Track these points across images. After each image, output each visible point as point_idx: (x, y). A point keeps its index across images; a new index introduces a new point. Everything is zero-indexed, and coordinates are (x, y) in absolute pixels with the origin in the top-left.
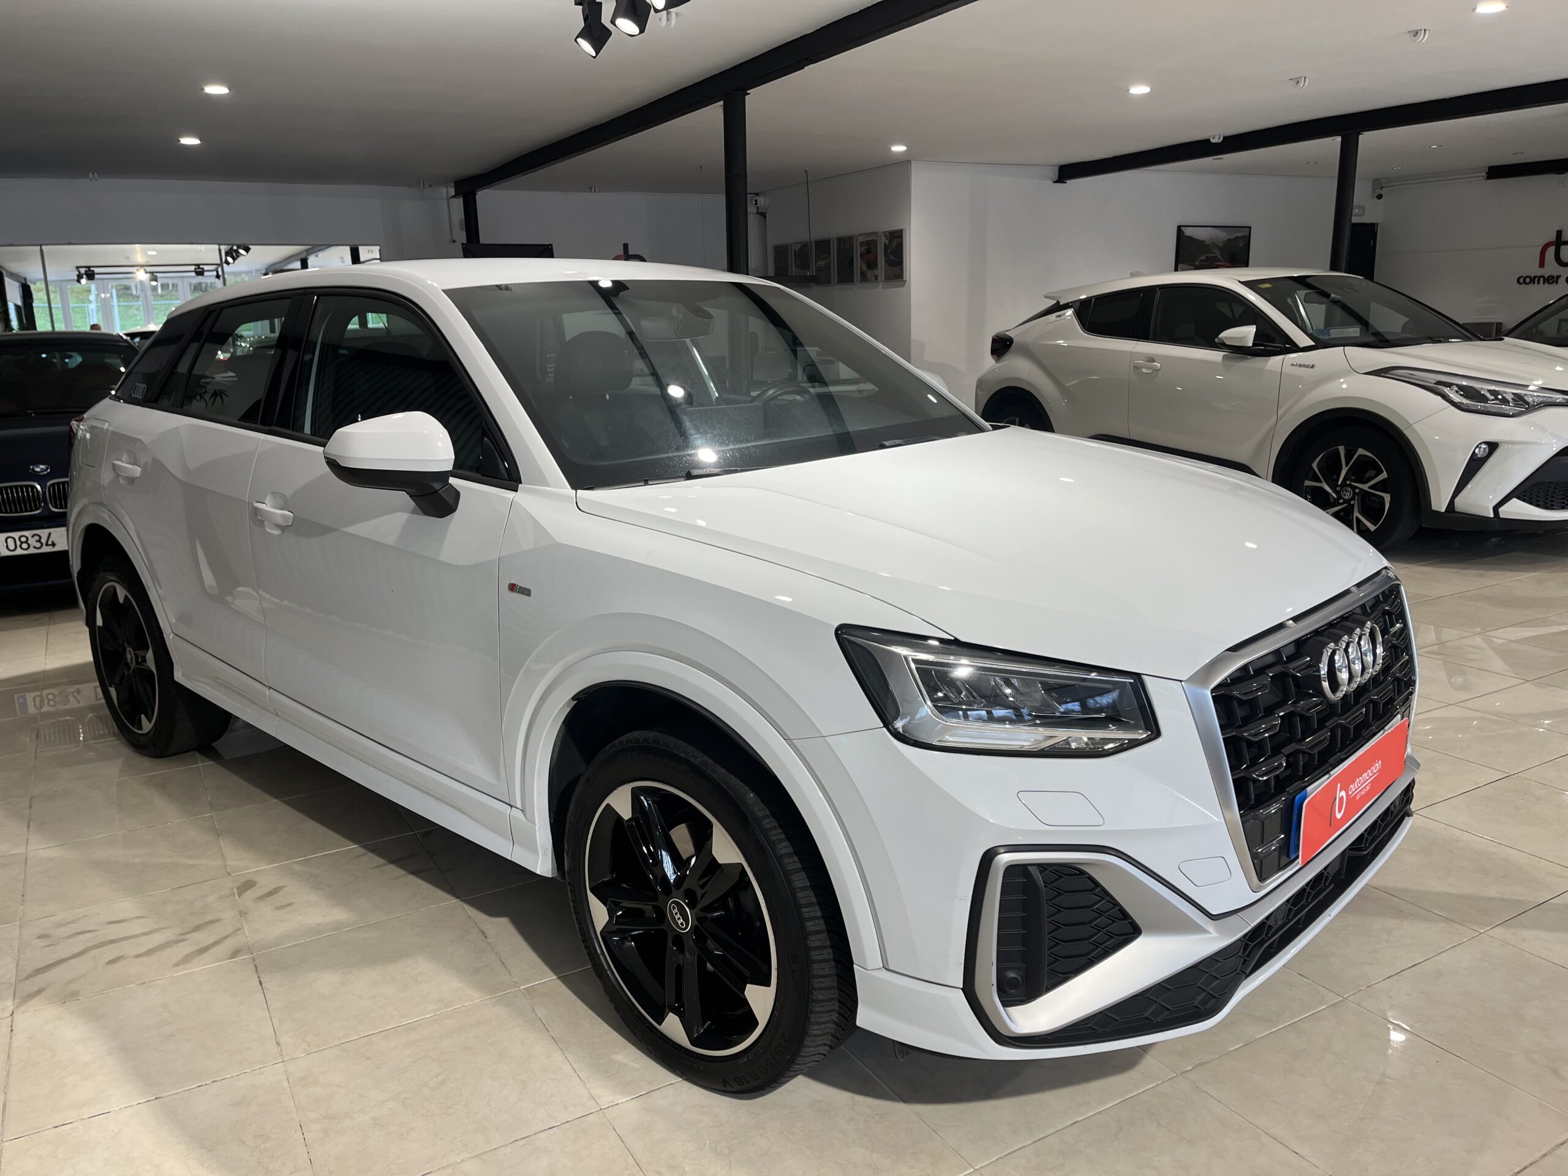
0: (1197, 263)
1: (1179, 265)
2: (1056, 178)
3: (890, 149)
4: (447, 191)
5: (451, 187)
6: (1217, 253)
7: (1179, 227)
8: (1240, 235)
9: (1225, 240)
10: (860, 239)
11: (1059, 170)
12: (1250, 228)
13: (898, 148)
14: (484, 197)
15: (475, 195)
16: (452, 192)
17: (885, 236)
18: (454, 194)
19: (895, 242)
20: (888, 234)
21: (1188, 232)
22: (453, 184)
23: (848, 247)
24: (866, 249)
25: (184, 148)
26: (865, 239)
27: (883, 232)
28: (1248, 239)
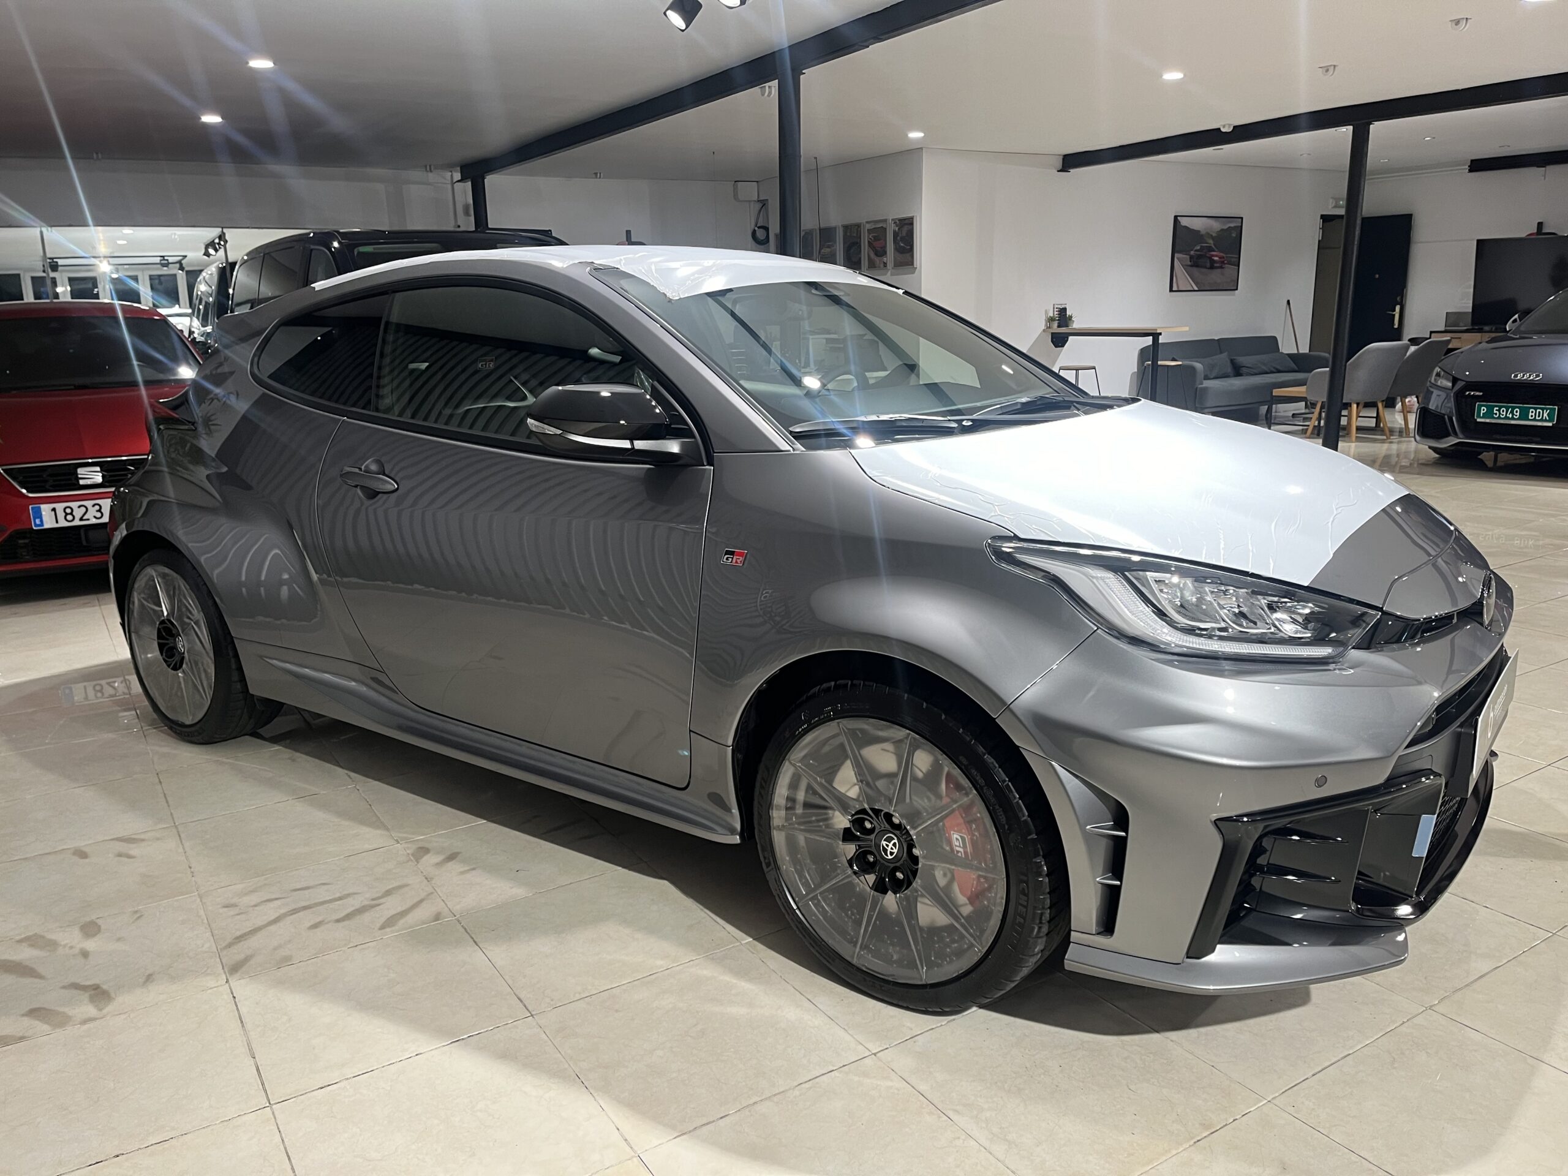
0: (1192, 253)
1: (1176, 255)
2: (1061, 167)
3: (907, 135)
4: (452, 176)
5: (456, 171)
6: (1211, 242)
7: (1176, 217)
8: (1232, 225)
9: (1219, 229)
10: (868, 226)
11: (1063, 159)
12: (1242, 218)
13: (915, 135)
14: (491, 181)
15: (483, 179)
16: (457, 176)
17: (895, 223)
18: (460, 178)
19: (906, 228)
20: (898, 222)
21: (1184, 222)
22: (459, 168)
23: (855, 235)
24: (874, 237)
25: (205, 126)
26: (874, 227)
27: (892, 220)
28: (1239, 229)
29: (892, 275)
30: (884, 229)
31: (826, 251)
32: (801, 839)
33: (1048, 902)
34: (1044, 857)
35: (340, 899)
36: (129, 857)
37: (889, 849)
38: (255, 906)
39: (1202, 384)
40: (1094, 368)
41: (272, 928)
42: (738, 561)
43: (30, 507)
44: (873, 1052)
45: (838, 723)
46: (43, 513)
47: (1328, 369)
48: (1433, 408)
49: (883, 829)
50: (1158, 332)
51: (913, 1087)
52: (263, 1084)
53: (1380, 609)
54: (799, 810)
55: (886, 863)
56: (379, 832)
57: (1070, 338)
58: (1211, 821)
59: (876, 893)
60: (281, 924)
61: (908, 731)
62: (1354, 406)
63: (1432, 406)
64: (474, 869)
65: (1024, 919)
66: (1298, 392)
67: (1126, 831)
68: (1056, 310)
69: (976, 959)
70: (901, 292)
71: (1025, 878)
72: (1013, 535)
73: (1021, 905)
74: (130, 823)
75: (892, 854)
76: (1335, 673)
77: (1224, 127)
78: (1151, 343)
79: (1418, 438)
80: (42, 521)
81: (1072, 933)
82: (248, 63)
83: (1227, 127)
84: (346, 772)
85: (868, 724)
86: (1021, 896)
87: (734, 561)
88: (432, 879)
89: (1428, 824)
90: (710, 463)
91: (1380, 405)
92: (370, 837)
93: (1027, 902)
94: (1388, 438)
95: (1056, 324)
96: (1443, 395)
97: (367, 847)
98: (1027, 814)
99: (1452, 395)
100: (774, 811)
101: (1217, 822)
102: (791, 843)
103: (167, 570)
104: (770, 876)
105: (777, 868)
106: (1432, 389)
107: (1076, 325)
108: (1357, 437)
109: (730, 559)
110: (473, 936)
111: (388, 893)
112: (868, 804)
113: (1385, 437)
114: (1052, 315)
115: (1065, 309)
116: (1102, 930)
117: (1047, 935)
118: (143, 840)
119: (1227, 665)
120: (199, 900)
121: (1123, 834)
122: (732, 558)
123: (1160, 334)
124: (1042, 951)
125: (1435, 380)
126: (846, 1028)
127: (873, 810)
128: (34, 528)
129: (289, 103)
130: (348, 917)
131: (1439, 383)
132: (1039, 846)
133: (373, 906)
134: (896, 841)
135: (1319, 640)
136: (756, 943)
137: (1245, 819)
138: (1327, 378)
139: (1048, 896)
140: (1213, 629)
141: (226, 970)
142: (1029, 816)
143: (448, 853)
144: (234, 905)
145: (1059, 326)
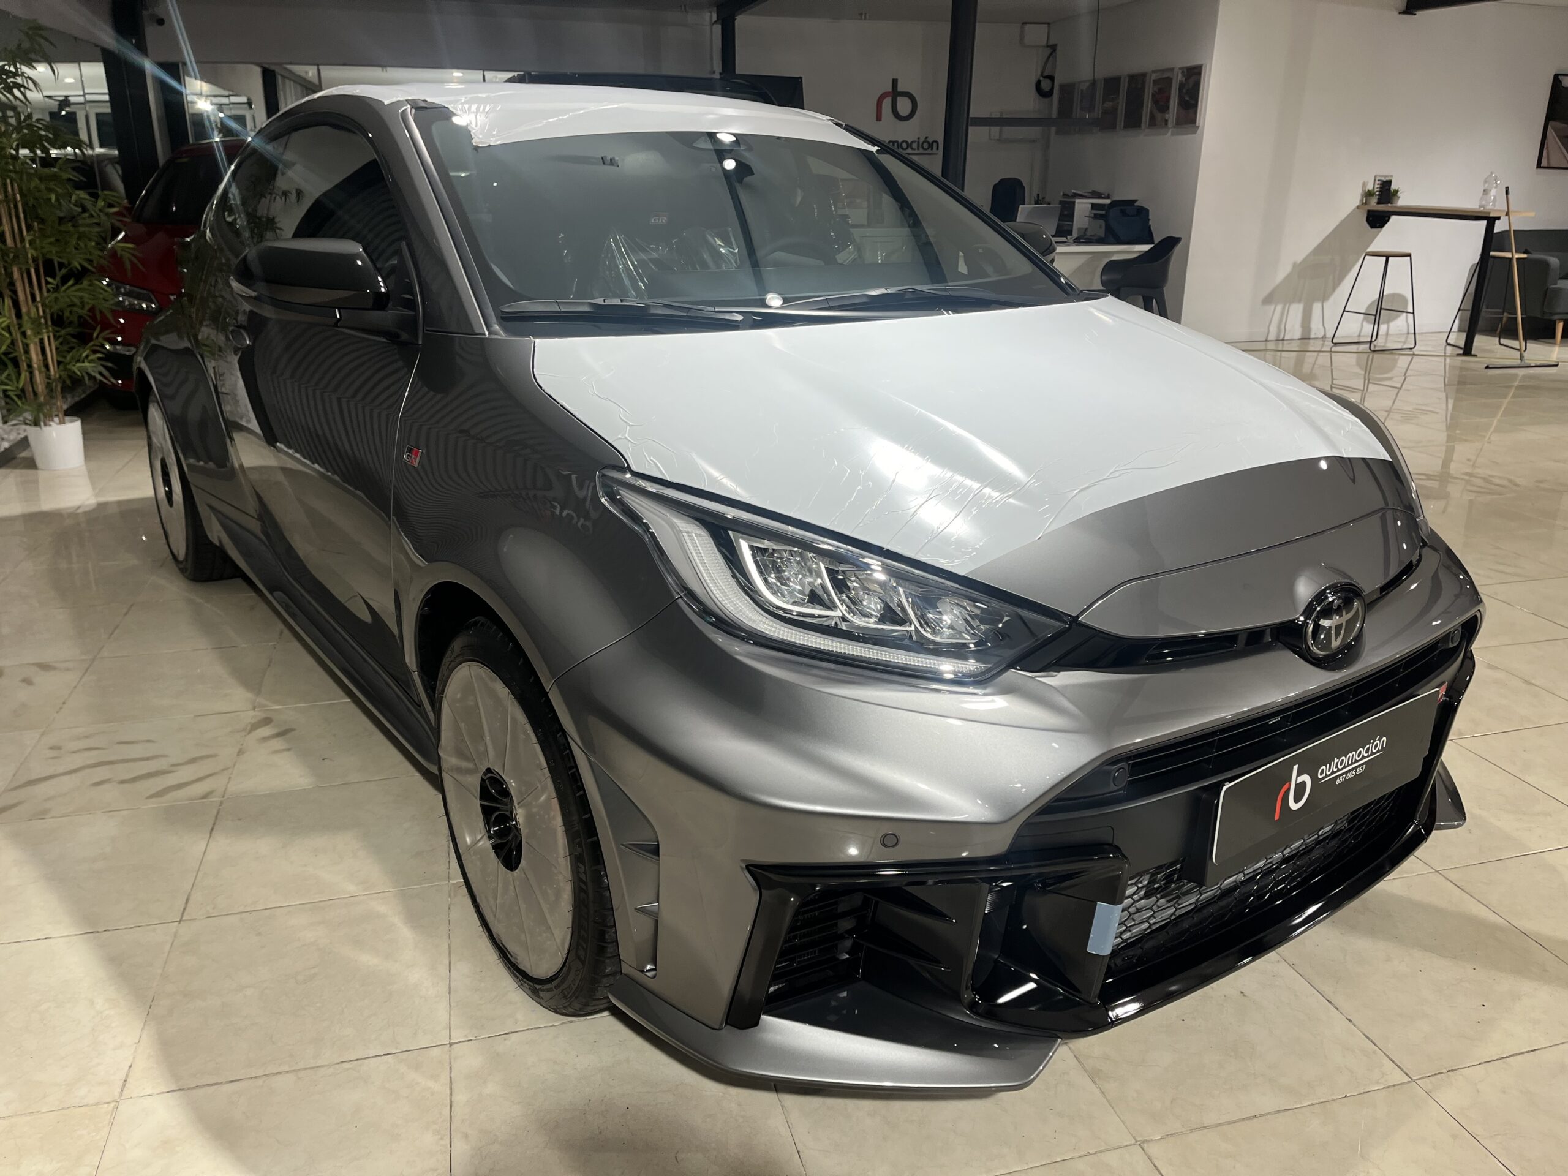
1: (1551, 124)
2: (1403, 8)
4: (710, 17)
5: (713, 12)
10: (1154, 76)
14: (743, 22)
15: (733, 21)
17: (1183, 72)
18: (714, 20)
19: (1192, 79)
20: (1185, 70)
23: (1140, 86)
24: (1158, 89)
26: (1159, 77)
27: (1180, 68)
29: (1173, 134)
30: (1169, 80)
31: (1108, 105)
35: (147, 759)
36: (30, 683)
40: (1409, 255)
42: (415, 461)
44: (451, 1042)
51: (451, 1094)
53: (1070, 619)
56: (249, 695)
57: (1394, 218)
58: (741, 867)
59: (503, 866)
67: (658, 856)
72: (626, 465)
74: (62, 650)
78: (1485, 231)
81: (622, 963)
87: (412, 461)
88: (244, 753)
90: (422, 343)
92: (236, 699)
95: (1374, 200)
97: (226, 708)
100: (442, 751)
101: (753, 867)
107: (1404, 201)
109: (409, 458)
110: (217, 822)
111: (191, 761)
114: (1371, 189)
120: (38, 737)
121: (657, 859)
122: (411, 457)
123: (1496, 218)
127: (495, 771)
130: (134, 779)
133: (163, 773)
143: (283, 728)
144: (59, 748)
145: (1378, 203)
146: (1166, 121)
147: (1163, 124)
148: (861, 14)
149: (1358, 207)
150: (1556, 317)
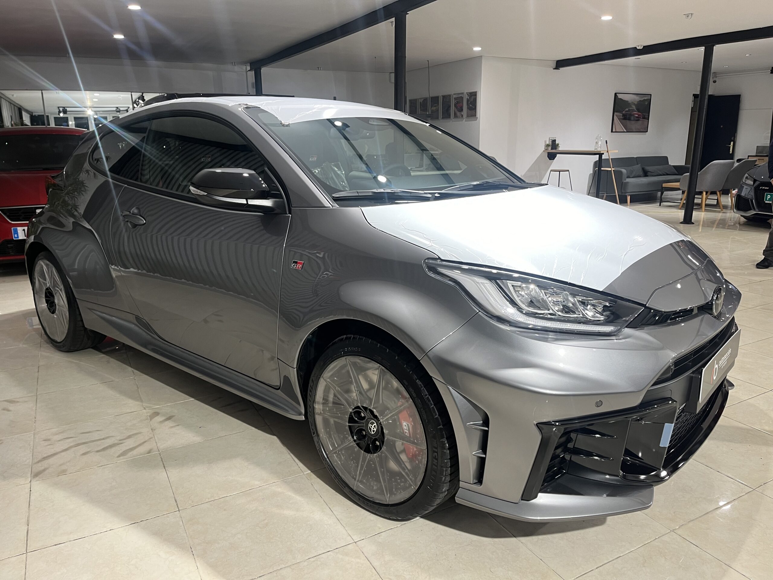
0: (624, 112)
1: (615, 113)
2: (555, 67)
3: (473, 49)
4: (246, 68)
6: (634, 107)
7: (616, 94)
8: (646, 98)
9: (638, 100)
10: (454, 96)
11: (557, 63)
13: (477, 49)
14: (265, 71)
15: (260, 69)
16: (249, 68)
17: (468, 94)
18: (250, 69)
21: (620, 96)
22: (249, 64)
23: (448, 100)
24: (457, 102)
25: (116, 40)
26: (457, 96)
27: (466, 93)
28: (649, 101)
29: (465, 121)
30: (462, 98)
31: (434, 108)
32: (332, 421)
33: (449, 464)
34: (447, 439)
35: (104, 439)
36: (8, 410)
37: (372, 429)
38: (59, 441)
39: (625, 180)
40: (568, 171)
41: (63, 454)
42: (299, 267)
43: (12, 228)
44: (355, 541)
45: (346, 358)
46: (19, 232)
47: (688, 174)
48: (743, 195)
49: (369, 417)
50: (601, 153)
51: (371, 563)
52: (27, 541)
53: (644, 306)
54: (330, 405)
55: (370, 436)
56: (137, 403)
57: (558, 155)
58: (534, 424)
59: (364, 453)
60: (68, 452)
61: (379, 365)
62: (705, 193)
63: (743, 194)
64: (178, 425)
65: (436, 472)
66: (675, 185)
67: (488, 427)
68: (550, 141)
69: (412, 492)
70: (428, 125)
71: (436, 450)
72: (438, 257)
73: (434, 465)
74: (16, 392)
75: (374, 431)
76: (614, 341)
77: (638, 46)
78: (598, 159)
79: (735, 210)
80: (18, 235)
81: (460, 482)
82: (128, 7)
83: (640, 46)
84: (133, 369)
85: (360, 360)
86: (434, 460)
87: (297, 267)
88: (155, 430)
89: (669, 429)
90: (290, 213)
91: (718, 193)
92: (132, 405)
93: (437, 463)
94: (722, 210)
95: (550, 148)
96: (749, 189)
97: (128, 411)
98: (438, 414)
99: (753, 188)
100: (316, 404)
101: (538, 424)
102: (326, 422)
103: (48, 262)
104: (315, 439)
105: (318, 435)
106: (743, 185)
107: (561, 148)
108: (705, 209)
109: (295, 266)
110: (165, 463)
111: (129, 437)
112: (360, 404)
113: (720, 210)
114: (548, 143)
115: (555, 140)
116: (477, 481)
117: (450, 481)
118: (18, 402)
119: (551, 335)
120: (33, 436)
121: (487, 429)
122: (296, 265)
123: (603, 154)
124: (448, 490)
125: (745, 180)
126: (345, 525)
127: (363, 407)
128: (14, 239)
129: (149, 28)
130: (104, 449)
131: (747, 182)
132: (444, 432)
133: (118, 444)
134: (375, 424)
135: (607, 322)
136: (311, 473)
137: (557, 424)
138: (688, 178)
139: (449, 460)
140: (547, 314)
141: (32, 475)
142: (439, 415)
143: (168, 416)
144: (49, 440)
145: (552, 149)
146: (462, 116)
147: (461, 117)
148: (318, 68)
149: (544, 151)
150: (627, 194)
